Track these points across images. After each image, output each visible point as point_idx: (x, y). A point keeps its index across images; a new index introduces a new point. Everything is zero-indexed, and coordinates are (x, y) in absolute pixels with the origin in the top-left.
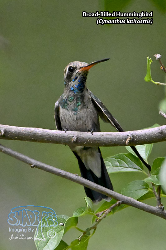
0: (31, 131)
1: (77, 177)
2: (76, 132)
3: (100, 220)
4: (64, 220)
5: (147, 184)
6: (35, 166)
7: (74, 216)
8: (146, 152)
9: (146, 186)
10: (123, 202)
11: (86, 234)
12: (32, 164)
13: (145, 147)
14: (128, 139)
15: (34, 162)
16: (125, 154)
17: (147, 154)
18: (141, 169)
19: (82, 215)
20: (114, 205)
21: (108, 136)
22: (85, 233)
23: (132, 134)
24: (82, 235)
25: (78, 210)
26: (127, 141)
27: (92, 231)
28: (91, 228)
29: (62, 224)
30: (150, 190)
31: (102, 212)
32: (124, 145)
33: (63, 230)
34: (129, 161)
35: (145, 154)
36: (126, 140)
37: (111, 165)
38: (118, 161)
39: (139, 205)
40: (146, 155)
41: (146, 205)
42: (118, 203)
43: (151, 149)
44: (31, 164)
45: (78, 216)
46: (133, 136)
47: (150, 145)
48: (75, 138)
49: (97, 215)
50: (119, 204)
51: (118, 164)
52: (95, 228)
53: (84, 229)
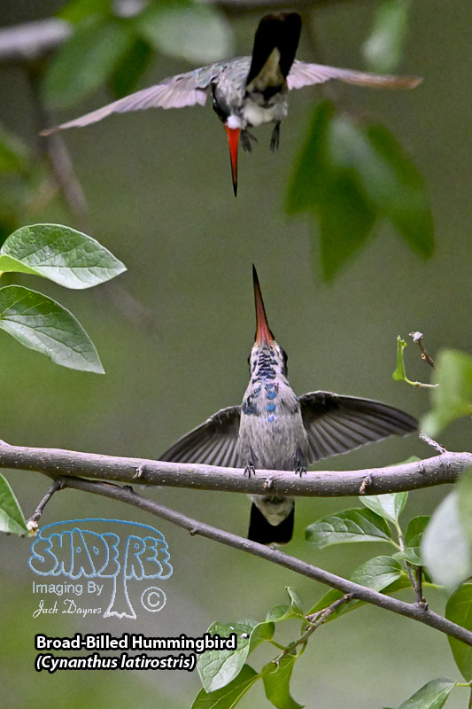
0: (190, 470)
1: (272, 551)
2: (271, 472)
3: (314, 628)
4: (249, 628)
5: (396, 563)
6: (197, 532)
7: (267, 621)
8: (396, 507)
9: (395, 567)
10: (355, 597)
11: (290, 651)
12: (192, 529)
13: (394, 497)
14: (364, 484)
15: (196, 524)
16: (356, 510)
17: (398, 510)
18: (386, 536)
19: (282, 618)
20: (338, 601)
21: (328, 478)
22: (287, 651)
23: (371, 475)
24: (282, 654)
25: (274, 610)
26: (362, 488)
27: (299, 648)
28: (299, 642)
29: (245, 635)
30: (402, 573)
31: (317, 614)
32: (356, 493)
33: (248, 647)
34: (366, 523)
35: (393, 509)
36: (361, 485)
37: (333, 529)
38: (345, 523)
39: (384, 600)
40: (396, 511)
41: (396, 601)
42: (346, 597)
43: (404, 500)
44: (190, 529)
45: (275, 621)
46: (372, 478)
47: (403, 493)
48: (270, 482)
49: (308, 619)
50: (348, 600)
51: (346, 528)
52: (304, 642)
53: (286, 645)
